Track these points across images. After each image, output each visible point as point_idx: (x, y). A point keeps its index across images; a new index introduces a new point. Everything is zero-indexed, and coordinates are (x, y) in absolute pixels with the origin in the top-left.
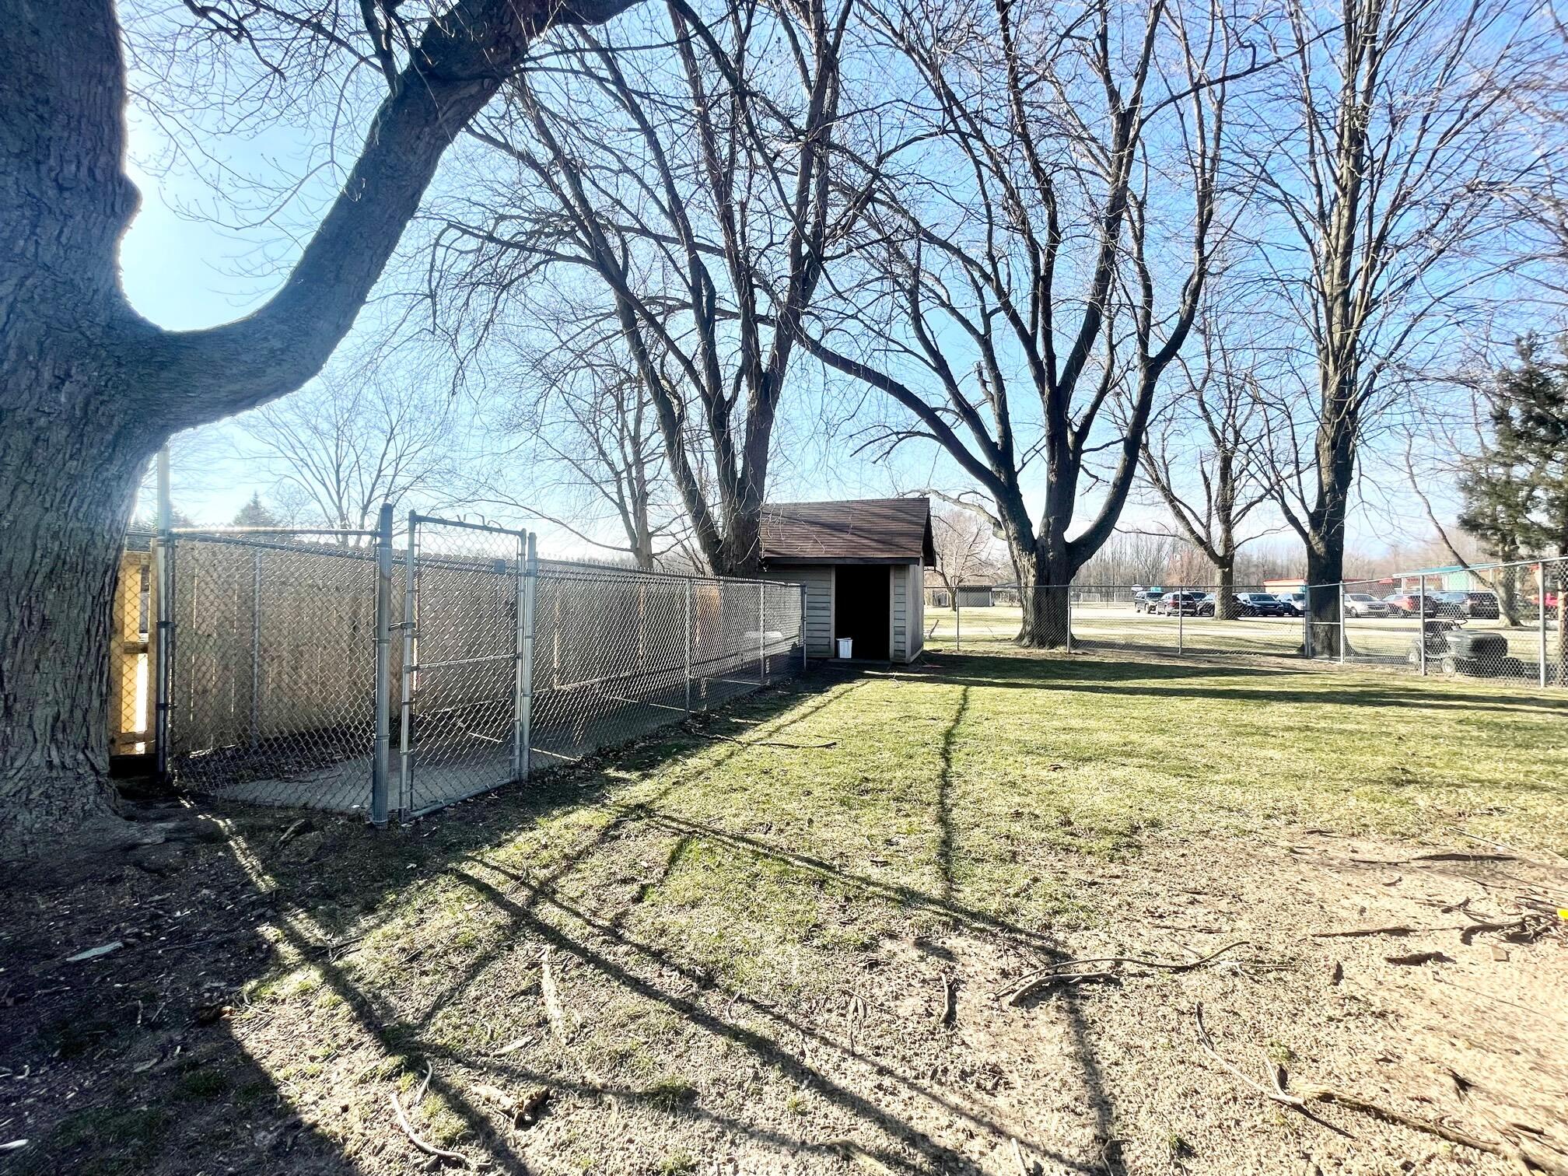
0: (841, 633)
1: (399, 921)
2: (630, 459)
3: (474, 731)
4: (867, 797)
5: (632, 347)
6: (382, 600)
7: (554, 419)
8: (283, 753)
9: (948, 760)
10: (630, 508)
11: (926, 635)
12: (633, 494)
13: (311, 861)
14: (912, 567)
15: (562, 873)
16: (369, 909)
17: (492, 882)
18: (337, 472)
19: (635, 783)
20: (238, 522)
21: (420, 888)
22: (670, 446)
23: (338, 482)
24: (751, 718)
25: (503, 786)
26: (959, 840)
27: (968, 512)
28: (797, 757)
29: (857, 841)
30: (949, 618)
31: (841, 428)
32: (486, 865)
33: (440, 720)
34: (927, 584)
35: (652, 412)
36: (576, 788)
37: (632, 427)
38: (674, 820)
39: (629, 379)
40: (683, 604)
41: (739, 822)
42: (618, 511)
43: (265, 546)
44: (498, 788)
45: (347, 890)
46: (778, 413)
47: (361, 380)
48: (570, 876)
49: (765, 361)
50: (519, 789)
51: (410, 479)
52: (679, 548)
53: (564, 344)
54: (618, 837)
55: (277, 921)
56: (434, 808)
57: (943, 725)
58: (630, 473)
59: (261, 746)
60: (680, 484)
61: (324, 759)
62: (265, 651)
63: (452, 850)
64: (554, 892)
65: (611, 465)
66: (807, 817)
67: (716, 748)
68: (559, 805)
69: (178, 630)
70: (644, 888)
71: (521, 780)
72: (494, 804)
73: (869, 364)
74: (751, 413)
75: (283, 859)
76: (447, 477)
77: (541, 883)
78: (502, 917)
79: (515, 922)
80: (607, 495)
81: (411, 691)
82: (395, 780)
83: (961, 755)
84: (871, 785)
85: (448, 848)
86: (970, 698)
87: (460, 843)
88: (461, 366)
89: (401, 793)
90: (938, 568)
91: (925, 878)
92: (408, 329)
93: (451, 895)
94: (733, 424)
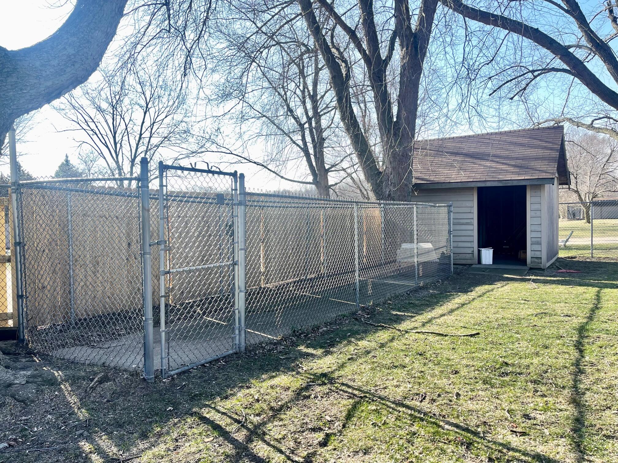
0: (483, 244)
1: (162, 447)
2: (310, 114)
3: (208, 316)
4: (507, 379)
5: (309, 25)
6: (144, 225)
7: (254, 88)
8: (90, 329)
9: (581, 351)
10: (311, 151)
11: (561, 244)
12: (313, 140)
13: (108, 401)
14: (547, 186)
15: (269, 420)
16: (144, 436)
17: (222, 423)
18: (114, 137)
19: (320, 358)
20: (57, 175)
21: (175, 424)
22: (340, 100)
23: (115, 144)
24: (408, 311)
25: (228, 356)
26: (590, 419)
27: (601, 135)
28: (446, 342)
29: (498, 413)
30: (583, 229)
31: (481, 73)
32: (218, 411)
33: (185, 308)
34: (563, 200)
35: (325, 74)
36: (278, 360)
37: (311, 88)
38: (349, 387)
39: (308, 51)
40: (352, 223)
41: (400, 391)
42: (302, 154)
43: (72, 190)
44: (224, 357)
45: (130, 423)
46: (425, 66)
47: (125, 71)
48: (276, 423)
49: (414, 23)
50: (239, 358)
51: (160, 139)
52: (349, 180)
53: (260, 29)
54: (308, 397)
55: (90, 439)
56: (183, 369)
57: (576, 322)
58: (310, 124)
59: (76, 324)
60: (348, 130)
61: (114, 334)
62: (76, 261)
63: (195, 399)
64: (264, 434)
65: (296, 119)
66: (456, 391)
67: (380, 333)
68: (267, 371)
69: (26, 247)
70: (328, 436)
71: (240, 352)
72: (223, 368)
73: (506, 14)
74: (403, 67)
75: (92, 399)
76: (184, 136)
77: (255, 426)
78: (229, 449)
79: (238, 453)
80: (294, 143)
81: (166, 288)
82: (158, 349)
83: (594, 347)
84: (510, 369)
85: (192, 398)
86: (604, 299)
87: (201, 394)
88: (189, 55)
89: (162, 358)
90: (573, 186)
91: (560, 449)
92: (152, 31)
93: (195, 430)
94: (389, 78)
